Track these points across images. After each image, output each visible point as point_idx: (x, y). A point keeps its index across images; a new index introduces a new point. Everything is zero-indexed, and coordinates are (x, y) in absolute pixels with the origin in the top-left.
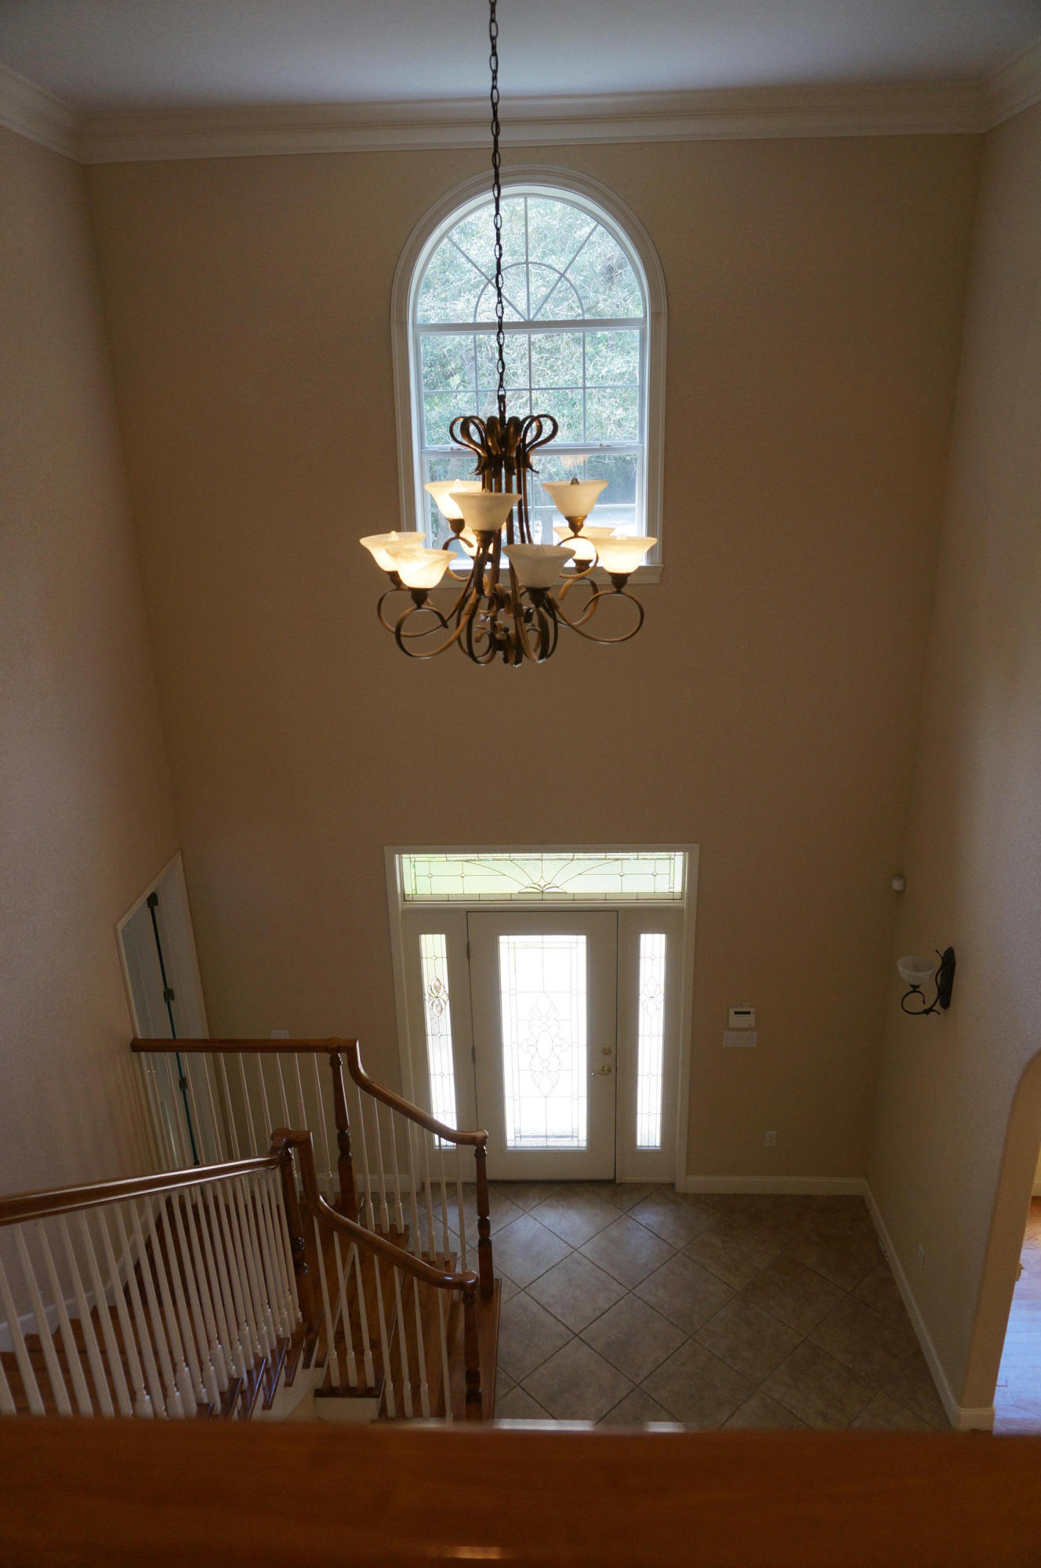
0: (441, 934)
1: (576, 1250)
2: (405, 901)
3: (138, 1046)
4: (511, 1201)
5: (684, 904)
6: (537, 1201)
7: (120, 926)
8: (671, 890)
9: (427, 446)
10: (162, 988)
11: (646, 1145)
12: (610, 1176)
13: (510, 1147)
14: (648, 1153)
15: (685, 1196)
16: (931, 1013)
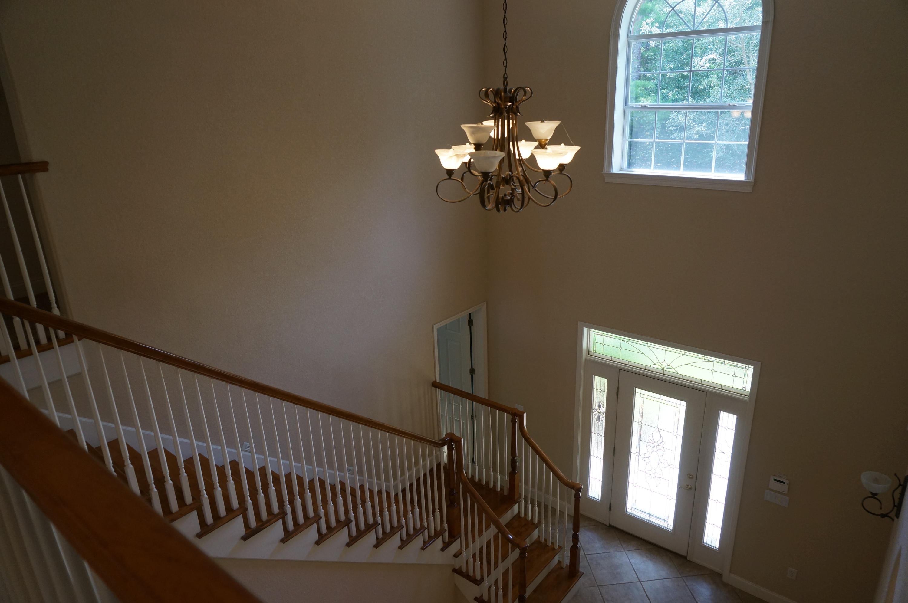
0: (605, 378)
1: (640, 582)
2: (589, 355)
3: (435, 385)
4: (620, 542)
5: (747, 399)
6: (634, 548)
7: (436, 327)
8: (744, 389)
9: (629, 103)
10: (469, 367)
11: (710, 544)
12: (684, 554)
13: (628, 512)
14: (709, 549)
15: (726, 585)
16: (886, 518)
